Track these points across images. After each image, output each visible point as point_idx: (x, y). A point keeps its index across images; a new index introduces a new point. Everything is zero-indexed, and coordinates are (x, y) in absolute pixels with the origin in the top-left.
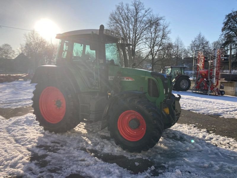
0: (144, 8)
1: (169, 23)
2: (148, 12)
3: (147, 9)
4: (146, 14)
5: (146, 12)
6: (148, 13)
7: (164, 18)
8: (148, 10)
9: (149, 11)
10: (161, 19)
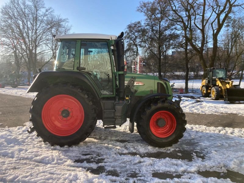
0: (45, 6)
1: (71, 26)
2: (49, 11)
3: (47, 8)
4: (47, 13)
5: (47, 11)
6: (49, 13)
7: (68, 20)
8: (49, 9)
9: (51, 10)
10: (64, 20)
